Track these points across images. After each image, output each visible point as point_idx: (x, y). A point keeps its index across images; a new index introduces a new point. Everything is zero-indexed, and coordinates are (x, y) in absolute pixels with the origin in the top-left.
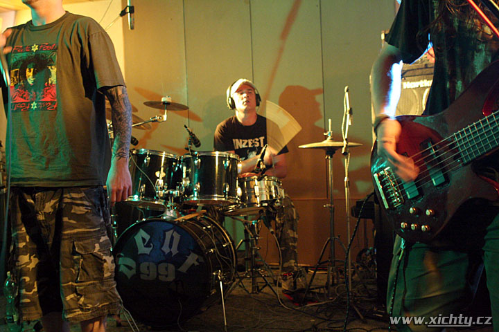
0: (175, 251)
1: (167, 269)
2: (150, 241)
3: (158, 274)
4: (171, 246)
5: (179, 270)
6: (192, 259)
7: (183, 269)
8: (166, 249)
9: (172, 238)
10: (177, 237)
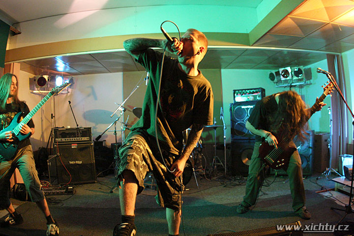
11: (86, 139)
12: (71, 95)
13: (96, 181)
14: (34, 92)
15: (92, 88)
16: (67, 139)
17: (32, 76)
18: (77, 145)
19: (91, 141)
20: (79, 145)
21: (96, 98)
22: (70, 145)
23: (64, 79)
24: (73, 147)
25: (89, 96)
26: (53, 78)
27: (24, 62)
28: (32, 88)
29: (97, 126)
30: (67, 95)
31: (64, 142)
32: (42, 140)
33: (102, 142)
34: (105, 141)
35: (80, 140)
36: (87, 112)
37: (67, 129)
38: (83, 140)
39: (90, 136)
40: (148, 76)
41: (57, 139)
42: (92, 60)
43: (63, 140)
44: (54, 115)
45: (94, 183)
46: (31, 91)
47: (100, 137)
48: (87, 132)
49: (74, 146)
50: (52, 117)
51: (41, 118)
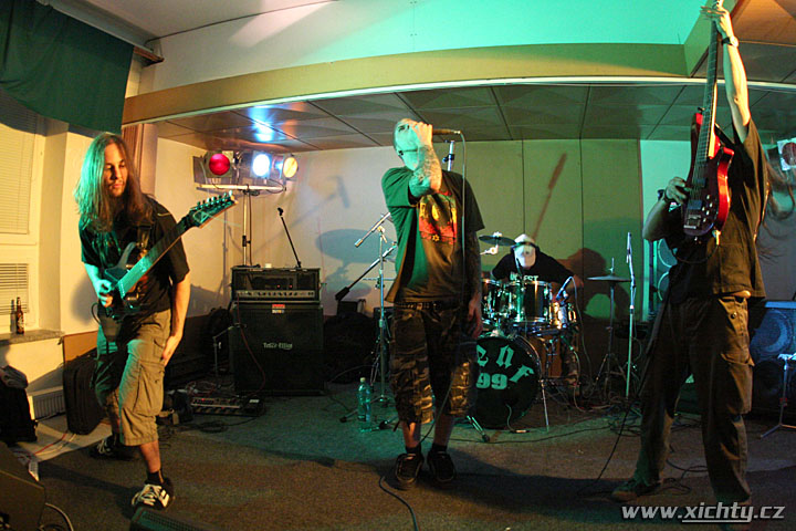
0: (508, 364)
1: (499, 379)
2: (486, 355)
3: (491, 383)
4: (504, 360)
5: (512, 379)
6: (523, 371)
7: (515, 379)
8: (500, 363)
9: (506, 353)
10: (511, 352)
11: (306, 294)
12: (293, 195)
13: (322, 392)
14: (204, 186)
15: (339, 179)
16: (262, 292)
17: (202, 152)
18: (284, 307)
19: (318, 299)
20: (289, 307)
21: (346, 204)
22: (268, 307)
23: (276, 158)
24: (274, 311)
25: (331, 197)
26: (246, 158)
27: (166, 121)
28: (199, 178)
29: (348, 268)
30: (283, 195)
31: (254, 299)
32: (222, 292)
33: (356, 304)
34: (364, 300)
35: (293, 296)
36: (325, 234)
37: (265, 270)
38: (299, 296)
39: (317, 289)
40: (451, 152)
41: (239, 292)
42: (322, 117)
43: (254, 294)
44: (248, 239)
45: (318, 395)
46: (198, 185)
47: (346, 290)
48: (309, 279)
49: (277, 310)
50: (245, 242)
51: (224, 245)
